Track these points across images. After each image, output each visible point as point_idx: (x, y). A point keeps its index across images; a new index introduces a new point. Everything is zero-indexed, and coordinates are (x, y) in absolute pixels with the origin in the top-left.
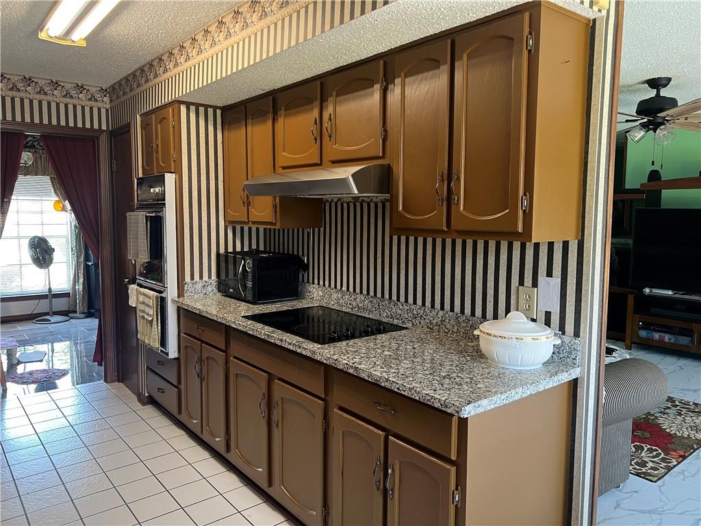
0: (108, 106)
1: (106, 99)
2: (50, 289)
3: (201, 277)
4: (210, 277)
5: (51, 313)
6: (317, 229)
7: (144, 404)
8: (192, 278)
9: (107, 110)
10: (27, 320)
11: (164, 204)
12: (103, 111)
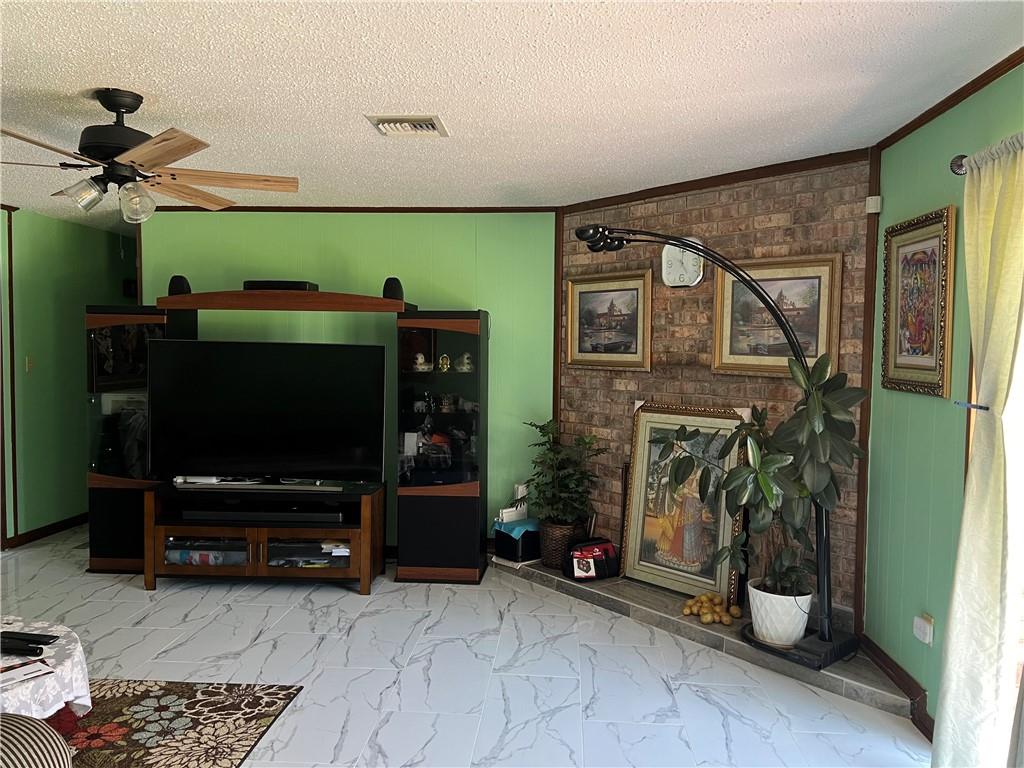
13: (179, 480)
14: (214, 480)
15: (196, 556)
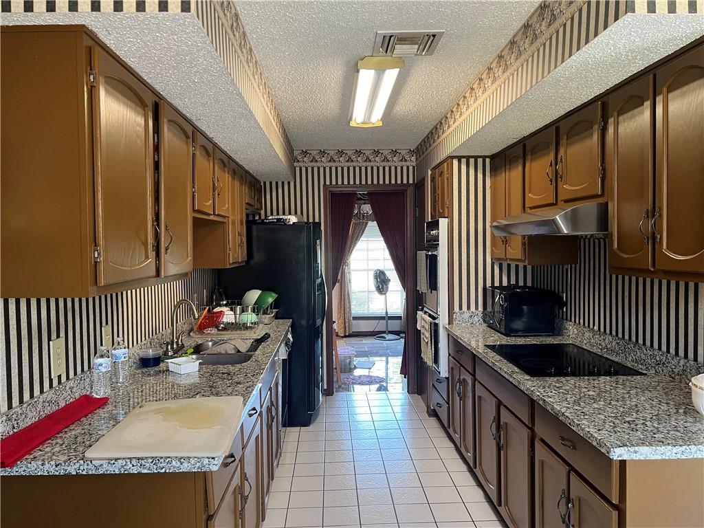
0: (414, 164)
1: (413, 158)
2: (387, 312)
3: (469, 308)
4: (477, 308)
5: (387, 332)
6: (573, 266)
7: (430, 415)
8: (461, 308)
9: (414, 167)
10: (370, 335)
11: (438, 244)
12: (411, 168)
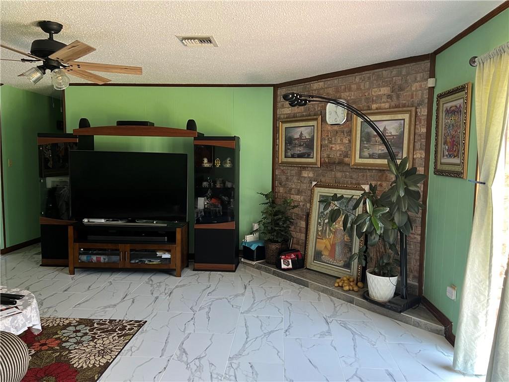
13: (86, 220)
14: (103, 221)
15: (94, 258)
